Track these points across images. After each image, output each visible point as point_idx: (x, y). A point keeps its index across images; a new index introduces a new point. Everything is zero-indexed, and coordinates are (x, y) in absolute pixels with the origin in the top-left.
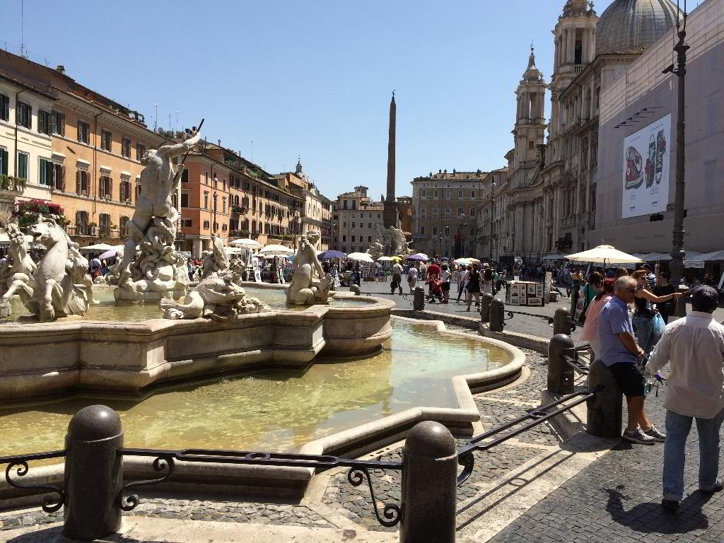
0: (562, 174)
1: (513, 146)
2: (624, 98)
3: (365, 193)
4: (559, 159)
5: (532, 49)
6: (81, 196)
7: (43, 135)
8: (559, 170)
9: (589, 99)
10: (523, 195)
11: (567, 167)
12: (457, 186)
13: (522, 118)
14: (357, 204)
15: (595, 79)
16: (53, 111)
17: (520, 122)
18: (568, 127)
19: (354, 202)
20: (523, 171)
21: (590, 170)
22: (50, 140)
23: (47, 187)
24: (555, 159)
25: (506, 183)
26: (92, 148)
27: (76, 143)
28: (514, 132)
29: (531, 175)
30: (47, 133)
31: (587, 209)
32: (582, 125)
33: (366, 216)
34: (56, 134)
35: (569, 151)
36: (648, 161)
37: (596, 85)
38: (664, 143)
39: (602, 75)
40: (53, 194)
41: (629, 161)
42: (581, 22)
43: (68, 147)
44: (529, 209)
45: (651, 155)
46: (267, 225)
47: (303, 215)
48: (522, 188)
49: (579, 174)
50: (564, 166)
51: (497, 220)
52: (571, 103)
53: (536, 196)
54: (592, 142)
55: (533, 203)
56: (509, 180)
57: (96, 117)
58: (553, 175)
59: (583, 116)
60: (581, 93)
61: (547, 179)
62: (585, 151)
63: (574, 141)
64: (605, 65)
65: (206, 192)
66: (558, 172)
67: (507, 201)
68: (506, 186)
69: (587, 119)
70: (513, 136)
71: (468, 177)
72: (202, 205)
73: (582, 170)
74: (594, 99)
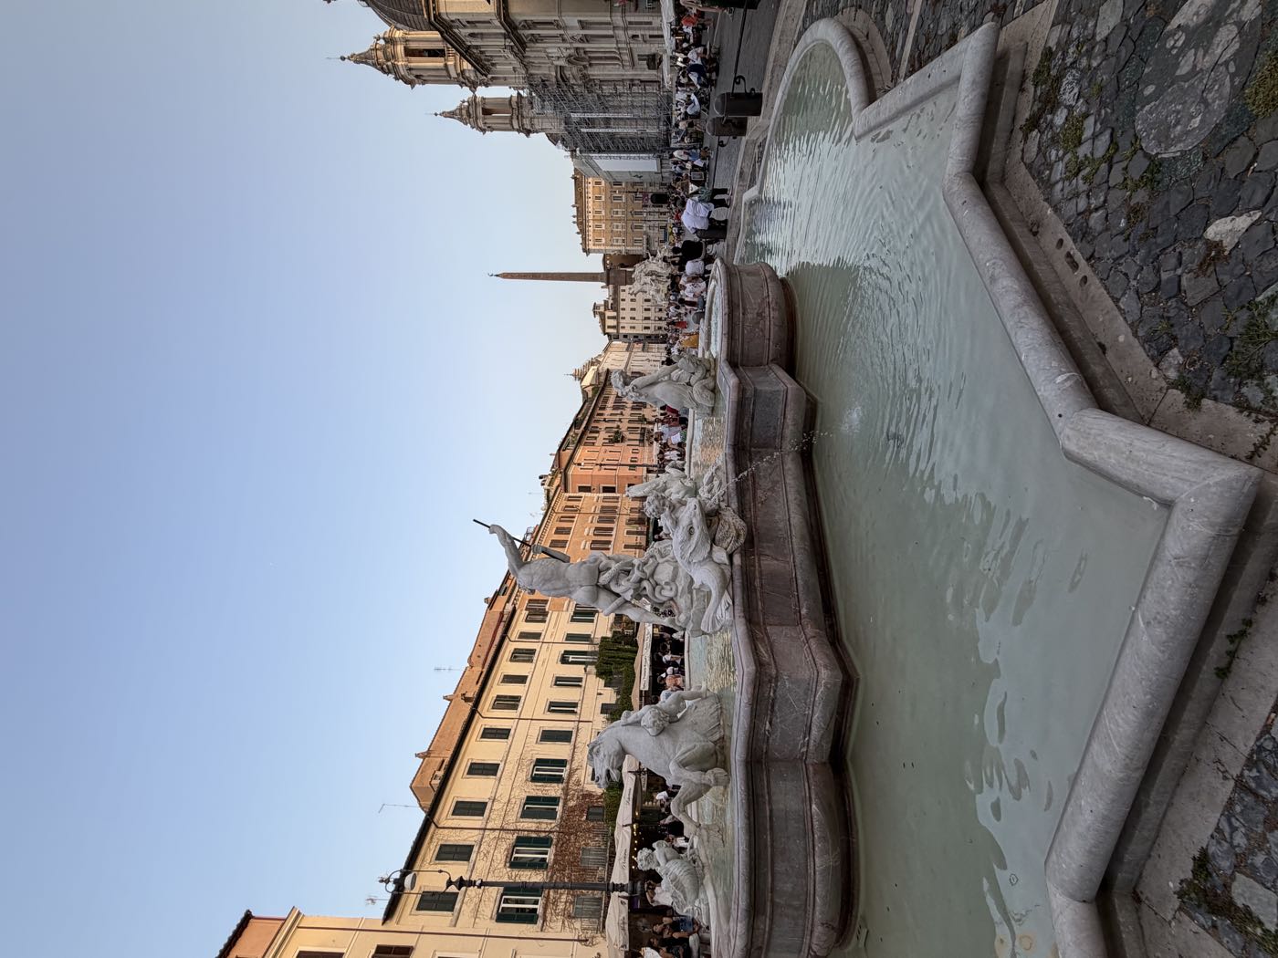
1: (543, 135)
3: (599, 305)
5: (436, 115)
11: (562, 63)
13: (512, 124)
15: (458, 27)
17: (516, 126)
18: (516, 63)
19: (609, 318)
21: (564, 28)
28: (528, 133)
37: (465, 26)
39: (452, 18)
42: (398, 51)
52: (488, 60)
59: (501, 42)
60: (477, 47)
62: (543, 38)
69: (505, 37)
70: (532, 134)
74: (480, 28)
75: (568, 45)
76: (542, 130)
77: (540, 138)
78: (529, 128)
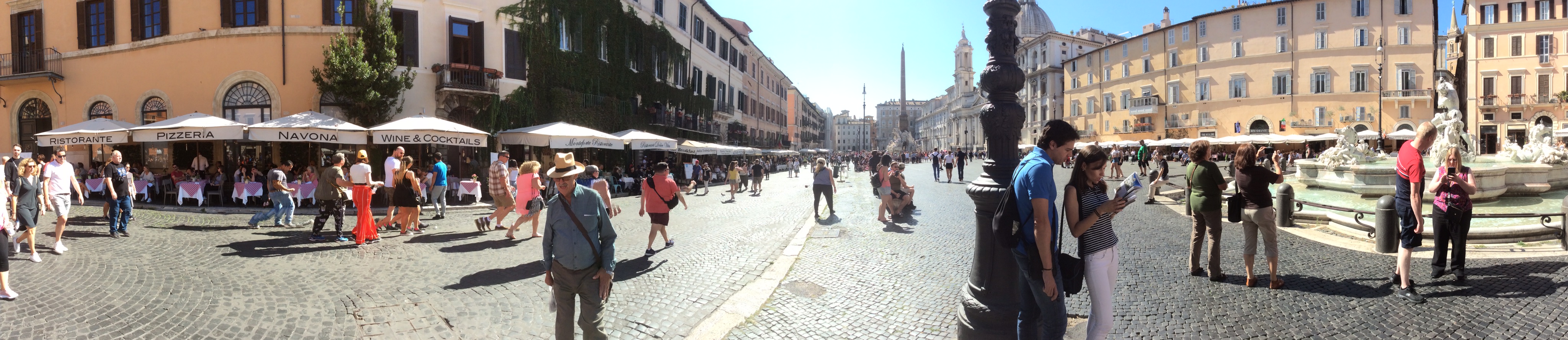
3: (848, 114)
9: (1034, 57)
15: (1041, 46)
17: (959, 70)
20: (962, 98)
25: (946, 106)
28: (955, 76)
29: (971, 101)
33: (851, 127)
37: (1041, 50)
39: (1048, 44)
53: (976, 113)
60: (1027, 54)
64: (1050, 39)
73: (1033, 98)
74: (1041, 57)
75: (1029, 99)
76: (958, 85)
77: (952, 82)
78: (959, 76)
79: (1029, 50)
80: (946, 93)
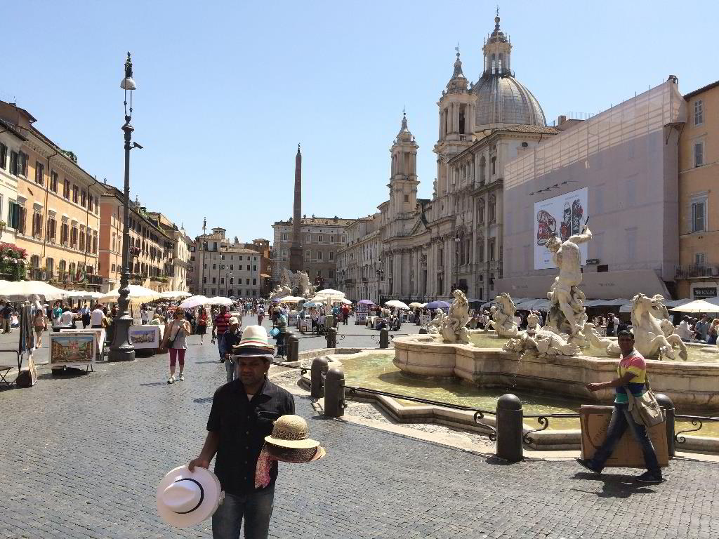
0: (453, 227)
1: (387, 198)
2: (533, 170)
3: (223, 235)
4: (450, 215)
5: (405, 114)
6: (36, 240)
7: (13, 176)
8: (451, 224)
9: (483, 165)
10: (401, 243)
11: (459, 222)
12: (316, 231)
13: (398, 174)
14: (218, 246)
15: (490, 150)
16: (20, 152)
17: (397, 177)
18: (458, 187)
19: (215, 244)
20: (400, 222)
21: (489, 227)
22: (17, 181)
23: (13, 230)
24: (444, 214)
25: (378, 231)
26: (44, 190)
27: (33, 184)
28: (390, 186)
29: (410, 226)
30: (15, 174)
31: (486, 260)
32: (476, 187)
33: (228, 258)
34: (21, 175)
35: (460, 207)
36: (563, 224)
37: (490, 155)
38: (581, 210)
39: (498, 147)
40: (16, 237)
41: (540, 222)
42: (464, 98)
43: (29, 189)
44: (407, 256)
45: (567, 219)
46: (151, 267)
47: (175, 257)
48: (400, 237)
49: (475, 228)
50: (455, 220)
51: (367, 265)
52: (461, 166)
53: (416, 245)
54: (489, 202)
55: (410, 251)
56: (383, 229)
57: (48, 158)
58: (441, 228)
59: (477, 179)
60: (473, 160)
61: (435, 230)
62: (481, 210)
63: (466, 200)
64: (501, 139)
65: (114, 234)
66: (448, 226)
67: (380, 247)
68: (379, 234)
69: (482, 183)
70: (389, 189)
71: (327, 223)
72: (111, 249)
74: (490, 166)
78: (395, 187)
79: (476, 155)
80: (379, 211)
